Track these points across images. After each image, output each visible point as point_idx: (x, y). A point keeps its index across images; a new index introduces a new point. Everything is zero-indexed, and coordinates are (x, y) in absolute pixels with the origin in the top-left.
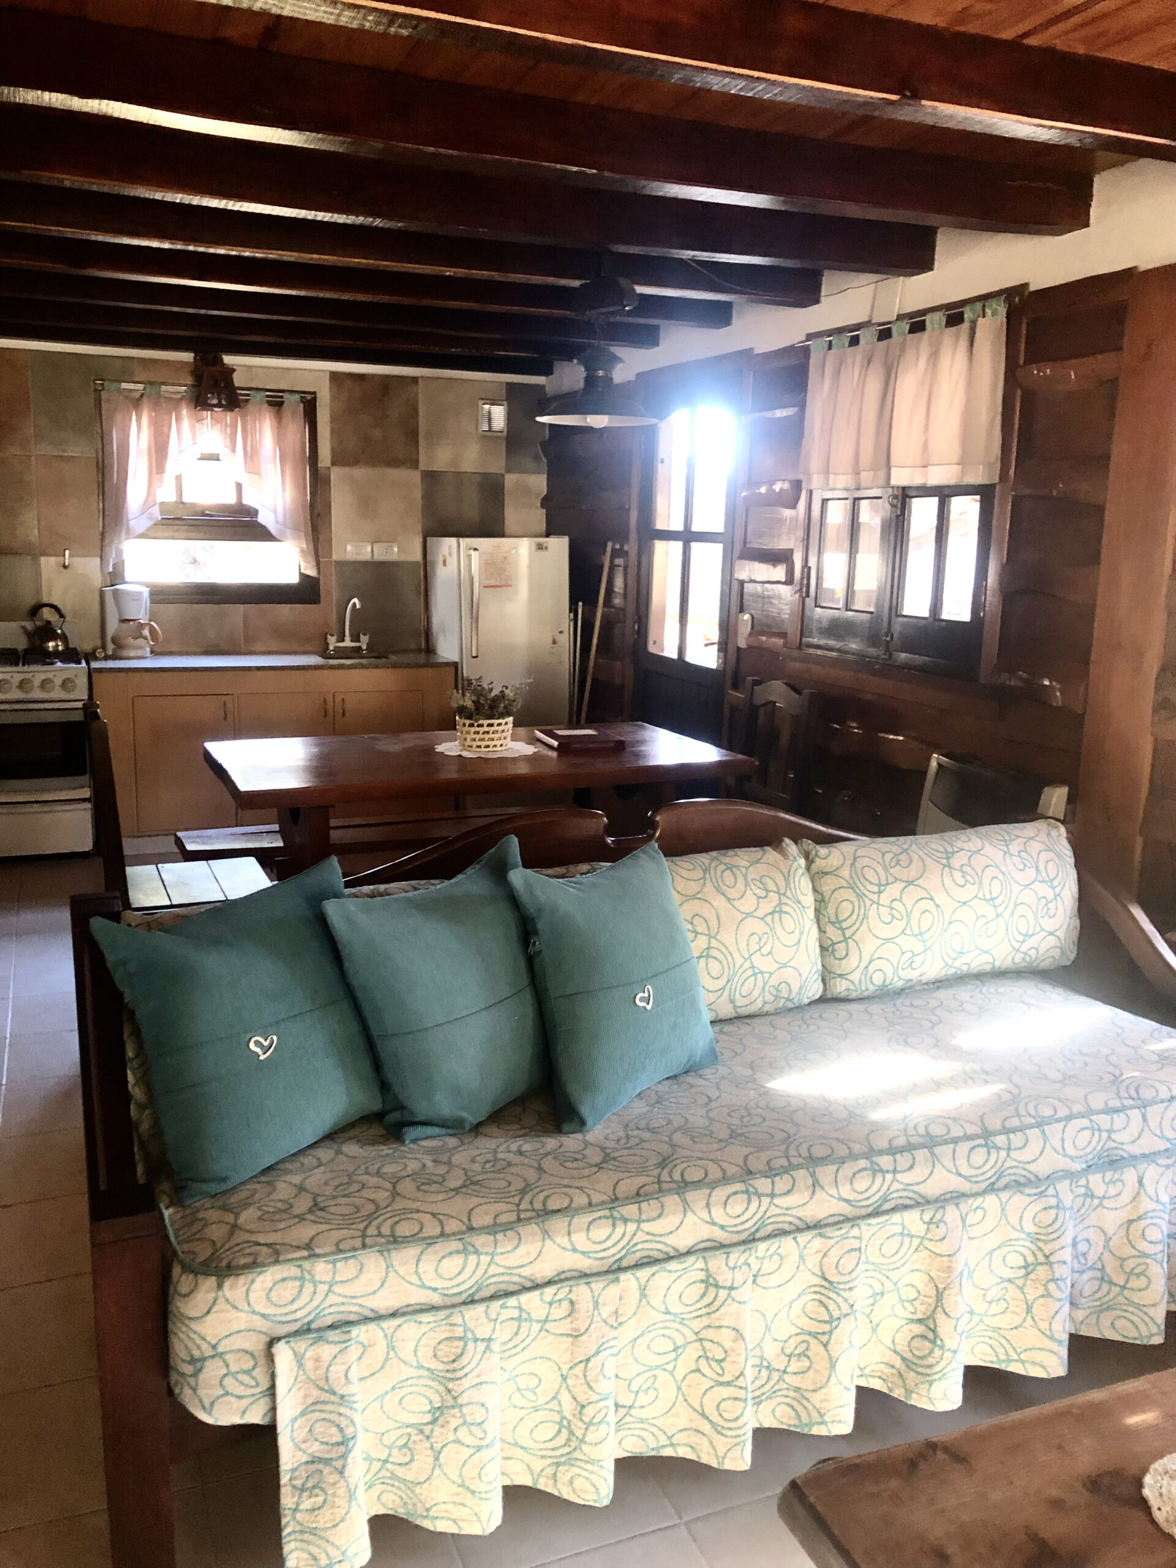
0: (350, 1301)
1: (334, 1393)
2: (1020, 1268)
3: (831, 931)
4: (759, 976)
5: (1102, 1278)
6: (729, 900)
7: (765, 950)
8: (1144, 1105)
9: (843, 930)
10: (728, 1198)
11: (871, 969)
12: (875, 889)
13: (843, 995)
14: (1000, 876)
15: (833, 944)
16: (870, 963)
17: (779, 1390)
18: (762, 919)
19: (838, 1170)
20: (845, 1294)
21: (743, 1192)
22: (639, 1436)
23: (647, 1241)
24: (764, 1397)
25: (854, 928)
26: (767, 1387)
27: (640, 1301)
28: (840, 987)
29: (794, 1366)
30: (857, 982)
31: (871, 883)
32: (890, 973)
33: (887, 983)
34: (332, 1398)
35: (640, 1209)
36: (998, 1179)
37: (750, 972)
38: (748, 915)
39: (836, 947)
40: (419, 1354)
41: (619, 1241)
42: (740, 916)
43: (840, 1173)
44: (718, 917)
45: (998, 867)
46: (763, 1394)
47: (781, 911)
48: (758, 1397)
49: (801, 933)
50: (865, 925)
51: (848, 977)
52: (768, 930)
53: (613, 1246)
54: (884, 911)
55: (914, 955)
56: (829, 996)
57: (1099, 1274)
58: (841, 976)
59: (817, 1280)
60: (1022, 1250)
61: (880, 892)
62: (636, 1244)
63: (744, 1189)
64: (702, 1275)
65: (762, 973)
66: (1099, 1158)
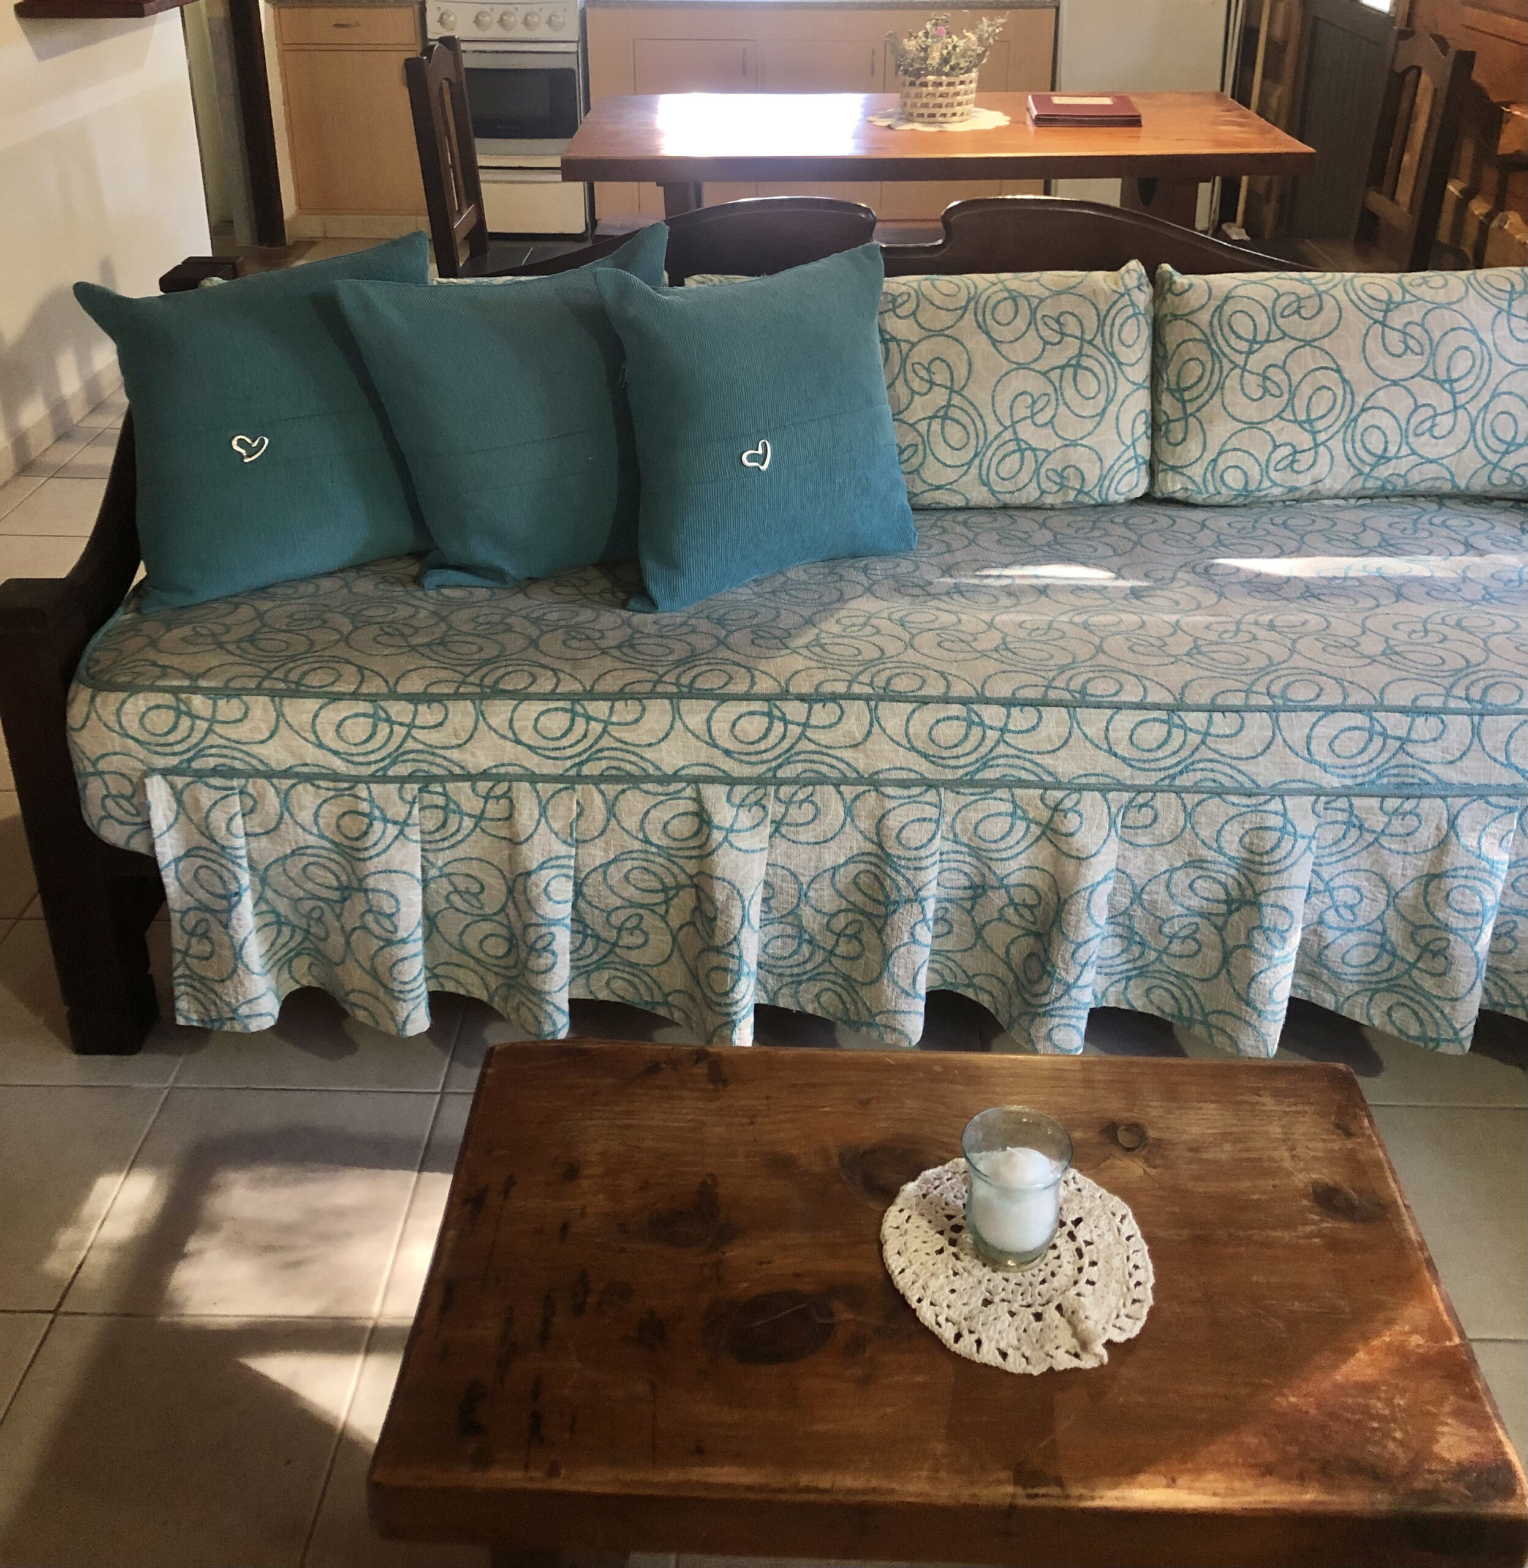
0: (233, 745)
1: (215, 841)
2: (1218, 902)
3: (1167, 402)
4: (1028, 453)
5: (1382, 946)
6: (994, 342)
7: (1041, 419)
8: (1481, 711)
9: (1184, 402)
10: (740, 717)
11: (1221, 464)
12: (1244, 346)
13: (1180, 495)
14: (1475, 346)
15: (1170, 421)
16: (1219, 454)
17: (824, 973)
18: (1044, 374)
19: (914, 711)
20: (910, 875)
21: (763, 714)
22: (629, 981)
23: (616, 749)
24: (805, 977)
25: (1201, 401)
26: (809, 966)
27: (608, 820)
28: (1173, 485)
29: (842, 949)
30: (1199, 480)
31: (1239, 337)
32: (1255, 472)
33: (1252, 486)
34: (213, 846)
35: (612, 708)
36: (1181, 772)
37: (1012, 446)
38: (1021, 366)
39: (1172, 425)
40: (321, 821)
41: (578, 742)
42: (1006, 366)
43: (916, 714)
44: (970, 365)
45: (1475, 332)
46: (805, 973)
47: (1078, 365)
48: (798, 975)
49: (1109, 401)
50: (1217, 398)
51: (1185, 471)
52: (1051, 391)
53: (571, 746)
54: (1252, 381)
55: (1296, 452)
56: (1159, 495)
57: (1378, 939)
58: (1173, 468)
59: (869, 847)
60: (1222, 878)
61: (1250, 352)
62: (601, 750)
63: (766, 710)
64: (692, 807)
65: (1034, 450)
66: (1379, 776)
